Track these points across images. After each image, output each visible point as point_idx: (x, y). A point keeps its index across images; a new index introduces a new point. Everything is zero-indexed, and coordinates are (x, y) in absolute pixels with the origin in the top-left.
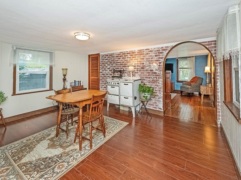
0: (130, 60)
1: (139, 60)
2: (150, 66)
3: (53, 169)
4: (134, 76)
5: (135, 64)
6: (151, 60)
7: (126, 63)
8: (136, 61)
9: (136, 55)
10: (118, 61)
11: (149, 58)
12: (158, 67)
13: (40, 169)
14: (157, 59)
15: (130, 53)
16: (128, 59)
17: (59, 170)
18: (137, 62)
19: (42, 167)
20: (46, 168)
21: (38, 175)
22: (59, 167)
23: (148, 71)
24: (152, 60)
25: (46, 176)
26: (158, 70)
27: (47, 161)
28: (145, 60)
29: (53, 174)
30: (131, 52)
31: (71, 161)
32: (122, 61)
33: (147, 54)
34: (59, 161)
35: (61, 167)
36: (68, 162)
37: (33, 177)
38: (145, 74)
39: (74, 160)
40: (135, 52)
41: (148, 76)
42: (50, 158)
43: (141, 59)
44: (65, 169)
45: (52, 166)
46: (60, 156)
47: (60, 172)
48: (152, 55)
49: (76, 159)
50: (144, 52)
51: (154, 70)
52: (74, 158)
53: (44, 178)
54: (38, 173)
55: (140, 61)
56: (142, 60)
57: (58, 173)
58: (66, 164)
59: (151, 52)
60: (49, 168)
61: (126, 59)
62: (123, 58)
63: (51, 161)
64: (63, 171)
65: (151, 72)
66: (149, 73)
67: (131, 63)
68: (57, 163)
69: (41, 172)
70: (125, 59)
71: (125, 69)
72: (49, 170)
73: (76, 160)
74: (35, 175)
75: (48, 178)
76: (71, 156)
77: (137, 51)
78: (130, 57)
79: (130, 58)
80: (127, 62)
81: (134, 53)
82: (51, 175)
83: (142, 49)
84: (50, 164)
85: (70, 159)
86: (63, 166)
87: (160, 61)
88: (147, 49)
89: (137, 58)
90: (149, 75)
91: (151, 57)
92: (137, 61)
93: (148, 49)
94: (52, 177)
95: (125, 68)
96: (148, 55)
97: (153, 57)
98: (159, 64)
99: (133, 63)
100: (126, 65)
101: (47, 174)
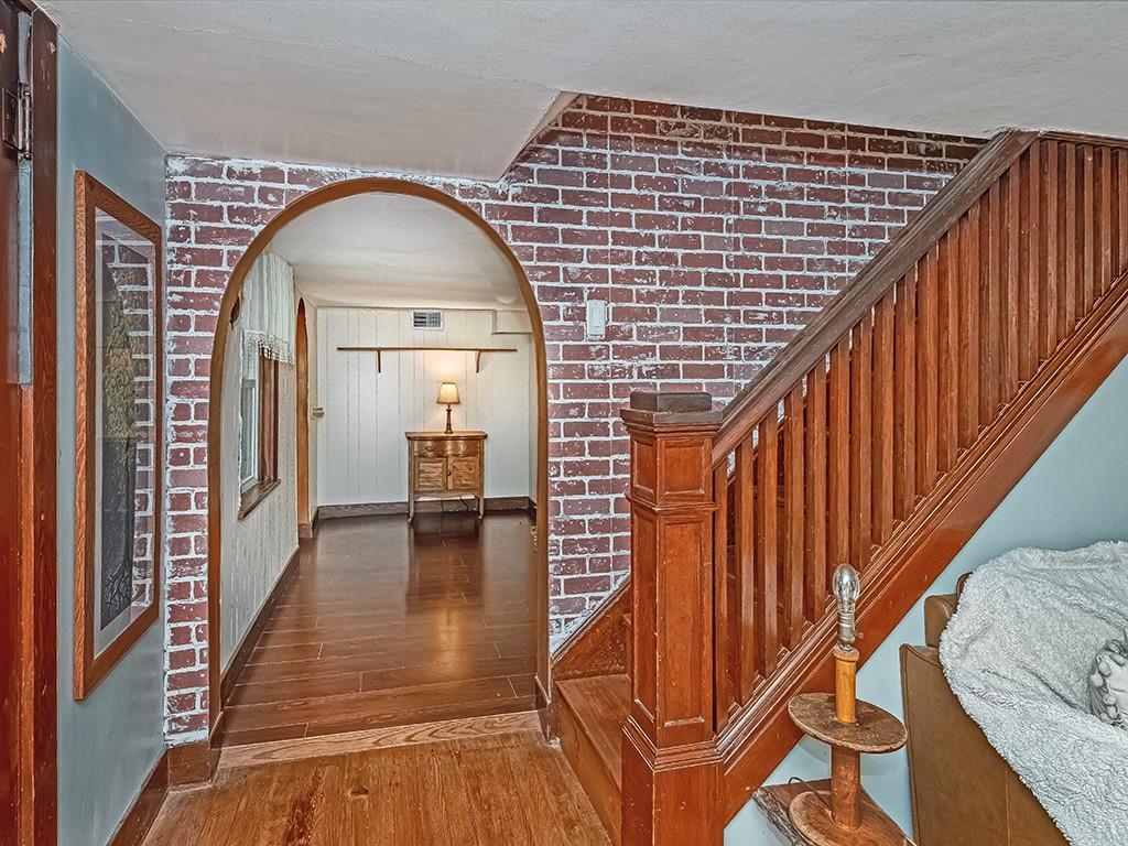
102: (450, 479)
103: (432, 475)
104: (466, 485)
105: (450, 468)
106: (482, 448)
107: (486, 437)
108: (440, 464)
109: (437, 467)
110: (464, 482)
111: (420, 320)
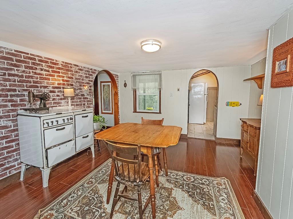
0: (47, 75)
1: (65, 79)
2: (81, 89)
3: (193, 182)
4: (57, 104)
5: (59, 84)
6: (81, 81)
7: (38, 80)
8: (61, 79)
9: (59, 68)
10: (13, 72)
11: (80, 79)
12: (89, 91)
13: (200, 190)
14: (88, 82)
15: (47, 62)
16: (44, 72)
17: (191, 178)
18: (61, 82)
19: (198, 191)
20: (197, 187)
21: (205, 187)
22: (189, 180)
23: (79, 96)
24: (83, 81)
25: (201, 182)
26: (89, 95)
27: (192, 192)
28: (74, 80)
29: (196, 179)
30: (49, 61)
31: (180, 176)
32: (27, 75)
33: (77, 72)
34: (186, 183)
35: (189, 179)
36: (182, 177)
37: (208, 189)
38: (75, 100)
39: (178, 175)
40: (58, 64)
41: (79, 103)
42: (189, 192)
43: (69, 77)
44: (188, 175)
45: (192, 185)
46: (181, 187)
47: (192, 177)
48: (82, 75)
49: (176, 174)
50: (73, 68)
51: (85, 94)
52: (177, 176)
53: (202, 182)
54: (203, 188)
55: (67, 81)
56: (70, 80)
57: (194, 177)
58: (185, 178)
59: (81, 71)
60: (195, 185)
61: (38, 71)
62: (28, 67)
63: (190, 189)
64: (190, 176)
65: (82, 97)
66: (80, 98)
67: (51, 81)
68: (188, 183)
69: (202, 188)
70: (34, 71)
71: (35, 91)
72: (196, 183)
73: (178, 174)
74: (206, 189)
75: (200, 180)
76: (176, 179)
77: (62, 63)
78: (47, 69)
79: (48, 71)
80: (42, 77)
81: (55, 64)
82: (197, 180)
83: (69, 63)
84: (192, 188)
85: (179, 177)
86: (187, 178)
87: (90, 84)
88: (75, 65)
89: (61, 74)
90: (80, 101)
91: (81, 78)
92: (63, 80)
93: (77, 66)
94: (197, 178)
95: (37, 90)
96: (77, 74)
97: (84, 78)
98: (89, 88)
99: (55, 83)
100: (39, 85)
101: (199, 182)
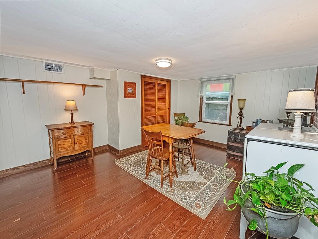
102: (76, 146)
103: (66, 146)
104: (84, 147)
105: (76, 140)
106: (91, 129)
107: (93, 124)
108: (70, 140)
109: (68, 141)
110: (83, 146)
111: (49, 67)
